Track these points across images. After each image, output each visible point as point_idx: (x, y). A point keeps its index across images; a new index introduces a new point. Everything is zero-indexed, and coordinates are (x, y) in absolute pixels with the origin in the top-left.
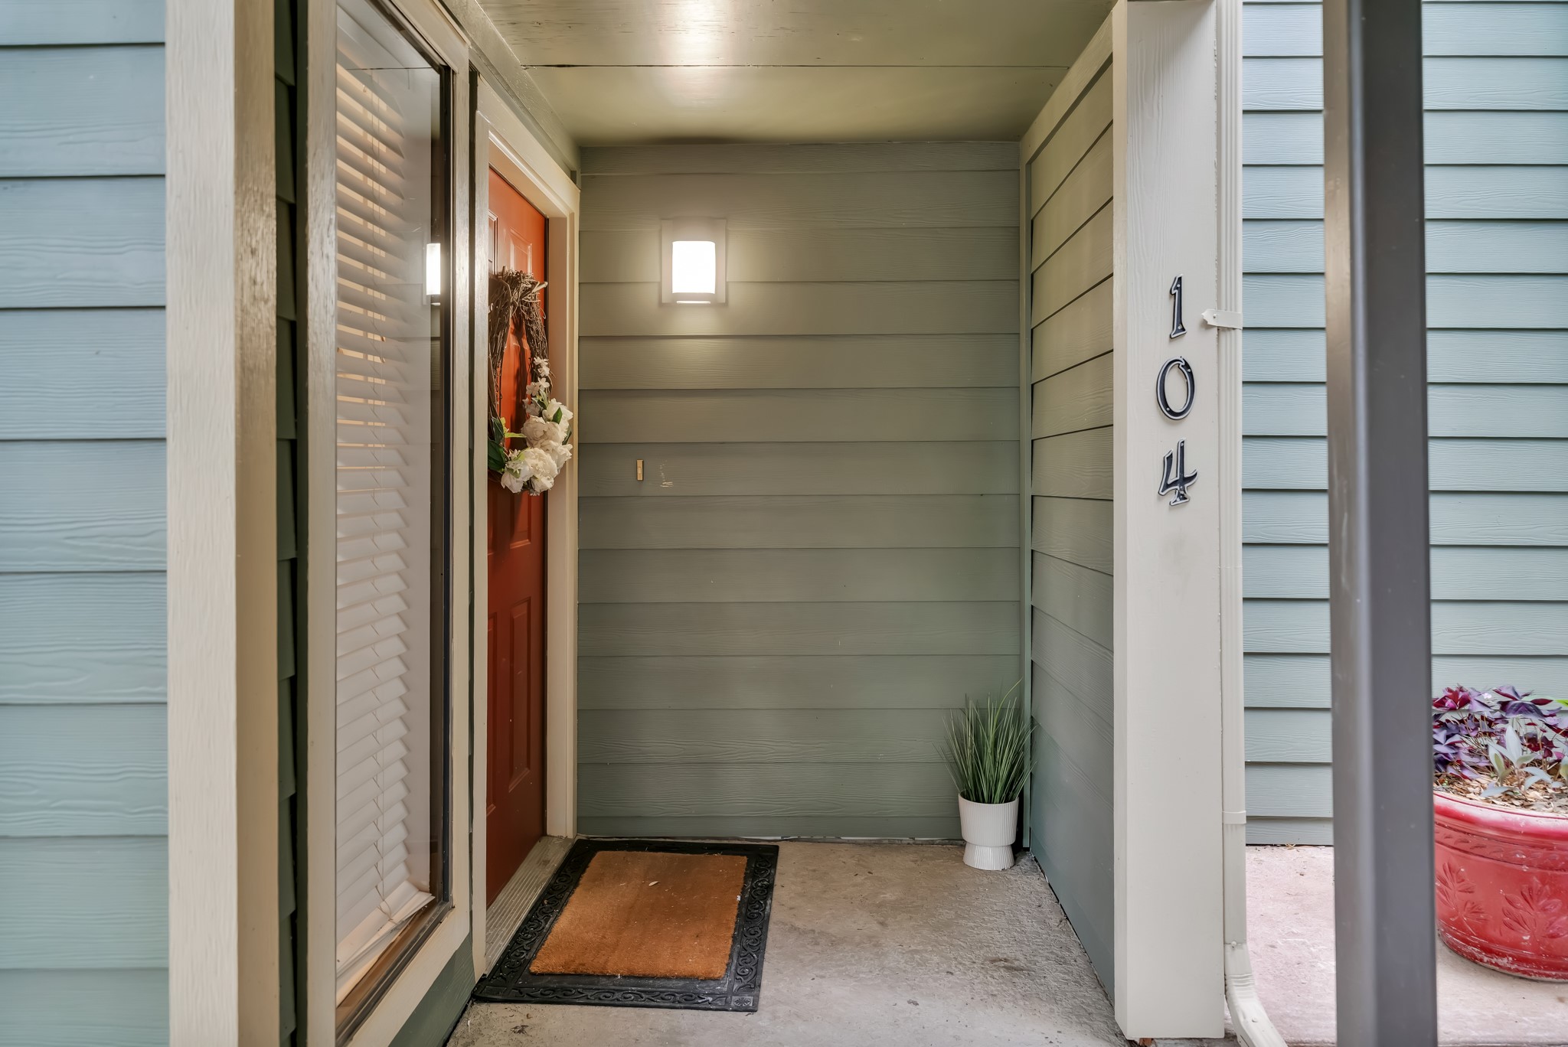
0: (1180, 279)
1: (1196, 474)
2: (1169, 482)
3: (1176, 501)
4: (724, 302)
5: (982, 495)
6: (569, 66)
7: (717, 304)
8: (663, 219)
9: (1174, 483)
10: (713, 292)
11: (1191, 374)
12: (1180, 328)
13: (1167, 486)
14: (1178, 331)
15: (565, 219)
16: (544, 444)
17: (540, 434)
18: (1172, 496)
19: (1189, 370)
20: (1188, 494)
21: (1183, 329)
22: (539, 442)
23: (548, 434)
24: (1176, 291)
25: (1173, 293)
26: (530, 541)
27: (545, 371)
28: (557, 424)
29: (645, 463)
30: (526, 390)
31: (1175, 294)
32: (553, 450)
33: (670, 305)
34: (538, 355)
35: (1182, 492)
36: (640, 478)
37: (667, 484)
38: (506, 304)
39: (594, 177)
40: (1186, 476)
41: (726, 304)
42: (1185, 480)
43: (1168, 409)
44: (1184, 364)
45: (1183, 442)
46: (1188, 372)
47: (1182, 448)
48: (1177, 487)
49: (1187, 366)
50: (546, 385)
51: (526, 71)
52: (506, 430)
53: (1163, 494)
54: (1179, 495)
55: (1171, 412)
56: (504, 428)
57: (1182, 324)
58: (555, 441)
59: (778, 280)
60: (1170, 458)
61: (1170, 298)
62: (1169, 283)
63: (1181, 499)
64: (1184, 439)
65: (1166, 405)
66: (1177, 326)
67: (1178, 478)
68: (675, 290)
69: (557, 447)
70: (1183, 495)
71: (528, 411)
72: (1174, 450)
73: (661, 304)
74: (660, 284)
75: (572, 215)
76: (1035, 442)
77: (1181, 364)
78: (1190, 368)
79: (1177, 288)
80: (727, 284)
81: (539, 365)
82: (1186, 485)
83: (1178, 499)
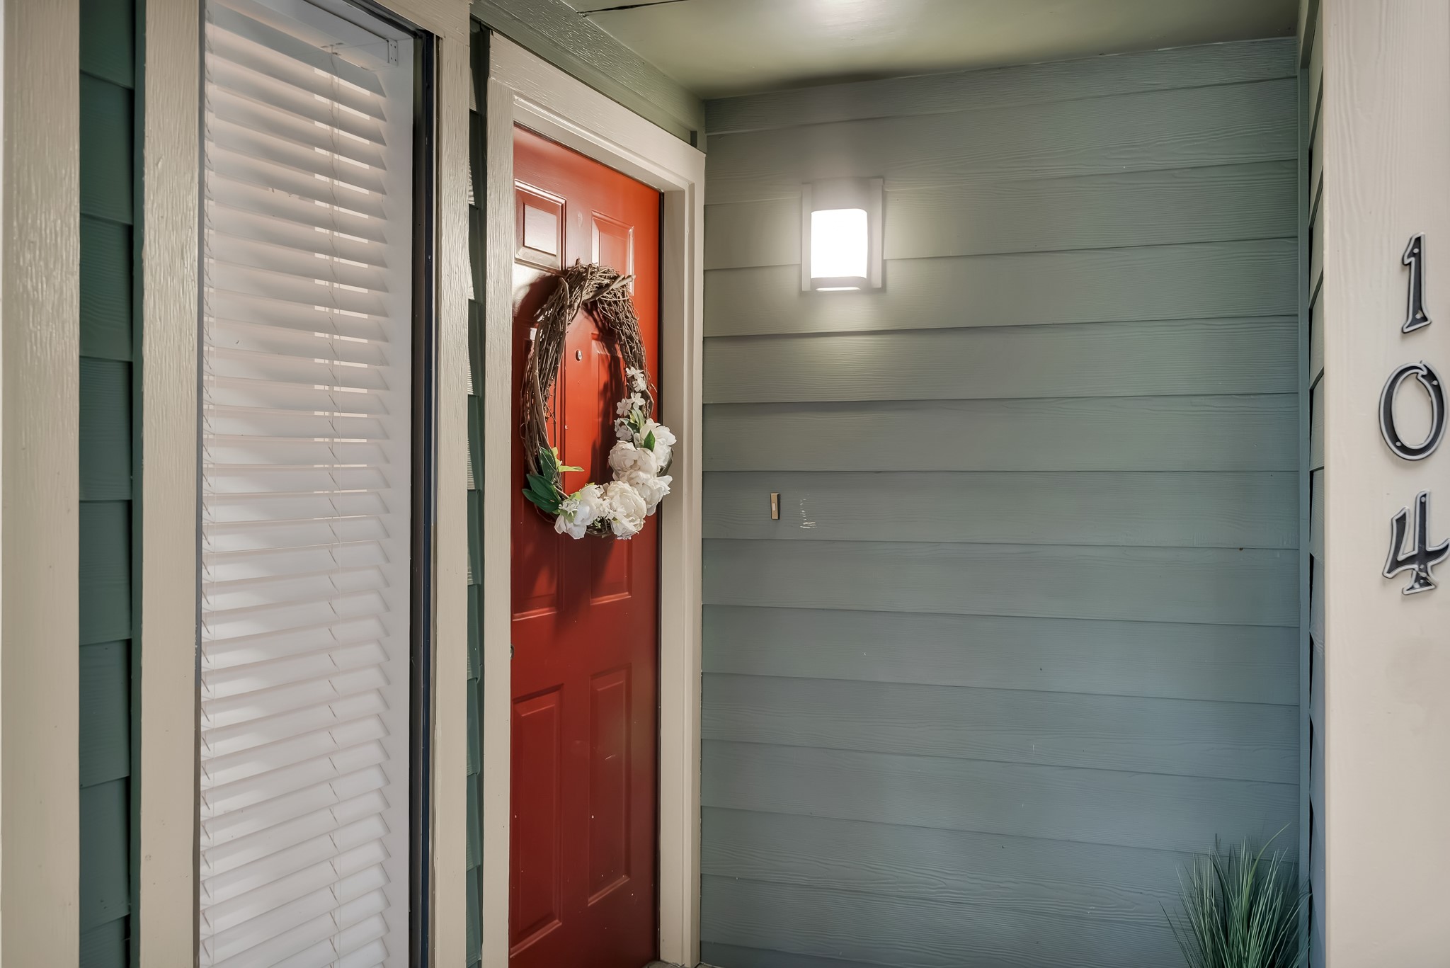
0: (1418, 240)
1: (1447, 547)
2: (1401, 557)
3: (1412, 588)
4: (880, 286)
5: (1241, 549)
6: (632, 7)
7: (873, 290)
8: (803, 183)
9: (1410, 560)
10: (865, 276)
11: (1438, 389)
12: (1419, 316)
13: (1396, 564)
14: (1415, 321)
15: (683, 192)
16: (633, 476)
17: (629, 463)
18: (1406, 578)
19: (1435, 383)
20: (1433, 577)
21: (1425, 319)
22: (628, 473)
23: (639, 463)
24: (1413, 259)
25: (1407, 261)
26: (630, 594)
27: (641, 384)
28: (649, 451)
29: (782, 498)
30: (616, 408)
31: (1410, 264)
32: (643, 484)
33: (811, 295)
34: (633, 365)
35: (1423, 575)
36: (775, 516)
37: (809, 525)
38: (562, 307)
39: (721, 136)
40: (1429, 549)
41: (883, 288)
42: (1426, 556)
43: (1398, 444)
44: (1425, 372)
45: (1425, 496)
46: (1433, 386)
47: (1423, 505)
48: (1415, 566)
49: (1431, 376)
50: (641, 402)
51: (587, 18)
52: (559, 463)
53: (1390, 575)
54: (1418, 578)
55: (1404, 449)
56: (556, 460)
57: (1422, 310)
58: (646, 471)
59: (951, 255)
60: (1401, 521)
61: (1403, 270)
62: (1401, 246)
63: (1422, 585)
64: (1426, 490)
65: (1395, 438)
66: (1415, 314)
67: (1416, 552)
68: (815, 274)
69: (647, 480)
70: (1425, 579)
71: (618, 435)
72: (1410, 507)
73: (802, 294)
74: (800, 266)
75: (692, 187)
76: (1315, 473)
77: (1421, 373)
78: (1436, 379)
79: (1412, 254)
80: (884, 263)
81: (633, 377)
82: (1430, 564)
83: (1417, 586)
